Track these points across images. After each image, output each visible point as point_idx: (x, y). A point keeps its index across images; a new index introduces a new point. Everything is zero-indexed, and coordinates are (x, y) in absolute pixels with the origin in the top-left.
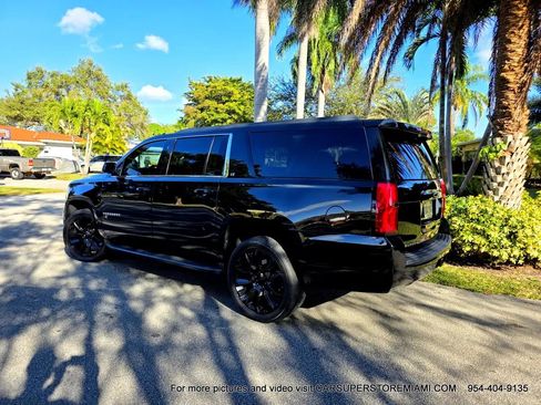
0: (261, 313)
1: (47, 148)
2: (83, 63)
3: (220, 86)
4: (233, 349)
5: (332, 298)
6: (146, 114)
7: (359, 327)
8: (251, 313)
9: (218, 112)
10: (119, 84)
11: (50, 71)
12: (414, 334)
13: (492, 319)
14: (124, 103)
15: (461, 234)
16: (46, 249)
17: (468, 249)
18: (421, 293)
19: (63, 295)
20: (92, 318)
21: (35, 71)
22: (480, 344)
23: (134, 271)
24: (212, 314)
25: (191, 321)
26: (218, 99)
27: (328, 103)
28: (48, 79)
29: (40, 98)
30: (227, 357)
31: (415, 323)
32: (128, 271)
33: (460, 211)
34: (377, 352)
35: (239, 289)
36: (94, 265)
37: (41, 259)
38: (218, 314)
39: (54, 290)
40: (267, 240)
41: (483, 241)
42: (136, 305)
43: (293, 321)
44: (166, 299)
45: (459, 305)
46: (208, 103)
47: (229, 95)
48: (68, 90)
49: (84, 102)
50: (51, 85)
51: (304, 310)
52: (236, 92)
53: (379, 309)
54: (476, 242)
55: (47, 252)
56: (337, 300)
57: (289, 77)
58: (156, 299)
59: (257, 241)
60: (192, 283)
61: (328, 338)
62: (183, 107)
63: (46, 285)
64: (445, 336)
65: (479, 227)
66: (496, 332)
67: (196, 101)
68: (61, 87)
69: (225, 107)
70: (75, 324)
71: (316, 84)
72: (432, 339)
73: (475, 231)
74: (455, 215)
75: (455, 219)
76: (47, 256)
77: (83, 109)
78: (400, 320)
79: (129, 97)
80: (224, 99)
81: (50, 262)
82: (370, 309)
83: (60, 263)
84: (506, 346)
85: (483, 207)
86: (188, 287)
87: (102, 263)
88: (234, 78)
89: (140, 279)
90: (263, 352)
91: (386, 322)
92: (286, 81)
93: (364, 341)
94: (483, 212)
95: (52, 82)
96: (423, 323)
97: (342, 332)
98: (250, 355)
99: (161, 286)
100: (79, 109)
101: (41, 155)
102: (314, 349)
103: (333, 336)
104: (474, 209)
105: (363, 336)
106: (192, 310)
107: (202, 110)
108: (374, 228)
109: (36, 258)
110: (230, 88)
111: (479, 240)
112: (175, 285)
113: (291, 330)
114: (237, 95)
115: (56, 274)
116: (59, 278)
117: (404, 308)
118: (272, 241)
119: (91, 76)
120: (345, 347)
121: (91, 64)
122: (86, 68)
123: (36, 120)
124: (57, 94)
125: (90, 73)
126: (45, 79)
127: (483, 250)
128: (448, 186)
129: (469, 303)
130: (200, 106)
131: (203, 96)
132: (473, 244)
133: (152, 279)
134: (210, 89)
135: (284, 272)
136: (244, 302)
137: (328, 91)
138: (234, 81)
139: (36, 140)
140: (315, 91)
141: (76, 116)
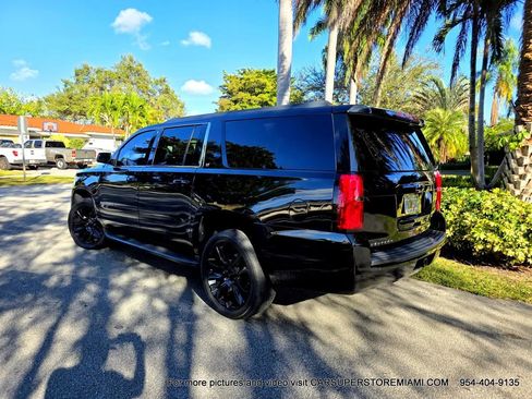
0: (230, 309)
1: (91, 140)
2: (125, 59)
3: (253, 78)
4: (189, 347)
5: (314, 296)
6: (182, 107)
7: (331, 329)
8: (221, 308)
9: (251, 104)
10: (158, 79)
11: (95, 67)
12: (389, 341)
13: (487, 327)
14: (162, 97)
15: (473, 230)
16: (57, 235)
17: (480, 247)
18: (416, 294)
19: (53, 281)
20: (68, 305)
21: (82, 68)
22: (463, 356)
23: (128, 261)
24: (183, 308)
25: (160, 313)
26: (251, 91)
27: (361, 92)
28: (93, 76)
29: (86, 93)
30: (180, 355)
31: (396, 327)
32: (123, 260)
33: (473, 206)
34: (341, 358)
35: (211, 282)
36: (94, 253)
37: (48, 246)
38: (190, 308)
39: (47, 276)
40: (236, 234)
41: (497, 239)
42: (114, 295)
43: (264, 319)
44: (146, 290)
45: (455, 310)
46: (241, 95)
47: (262, 87)
48: (112, 85)
49: (123, 97)
50: (97, 81)
51: (279, 308)
52: (268, 84)
53: (361, 309)
54: (489, 240)
55: (58, 239)
56: (321, 298)
57: (320, 68)
58: (137, 290)
59: (227, 234)
60: (178, 275)
61: (294, 339)
62: (217, 100)
63: (41, 271)
64: (425, 345)
65: (492, 224)
66: (486, 343)
67: (230, 93)
68: (105, 82)
69: (258, 98)
70: (48, 312)
71: (348, 73)
72: (407, 347)
73: (487, 228)
74: (467, 210)
75: (466, 214)
76: (56, 243)
77: (122, 102)
78: (380, 323)
79: (167, 91)
80: (257, 91)
81: (55, 248)
82: (352, 309)
83: (65, 250)
84: (493, 359)
85: (499, 202)
86: (173, 278)
87: (103, 251)
88: (267, 69)
89: (131, 269)
90: (219, 351)
91: (364, 325)
92: (318, 71)
93: (330, 346)
94: (498, 207)
95: (98, 78)
96: (405, 328)
97: (311, 334)
98: (203, 354)
99: (147, 277)
100: (118, 104)
101: (87, 147)
102: (274, 351)
103: (300, 336)
104: (489, 204)
105: (331, 339)
106: (166, 302)
107: (236, 102)
108: (335, 224)
109: (46, 243)
110: (263, 80)
111: (492, 238)
112: (162, 276)
113: (258, 329)
114: (269, 87)
115: (55, 260)
116: (56, 264)
117: (390, 310)
118: (242, 234)
119: (132, 72)
120: (308, 350)
121: (131, 60)
122: (127, 63)
123: (82, 114)
124: (102, 89)
125: (130, 68)
126: (91, 75)
127: (496, 249)
128: (478, 178)
129: (467, 307)
130: (234, 98)
131: (237, 89)
132: (485, 242)
133: (142, 269)
134: (243, 82)
135: (250, 267)
136: (215, 296)
137: (361, 81)
138: (267, 73)
139: (82, 132)
140: (347, 80)
141: (115, 109)
